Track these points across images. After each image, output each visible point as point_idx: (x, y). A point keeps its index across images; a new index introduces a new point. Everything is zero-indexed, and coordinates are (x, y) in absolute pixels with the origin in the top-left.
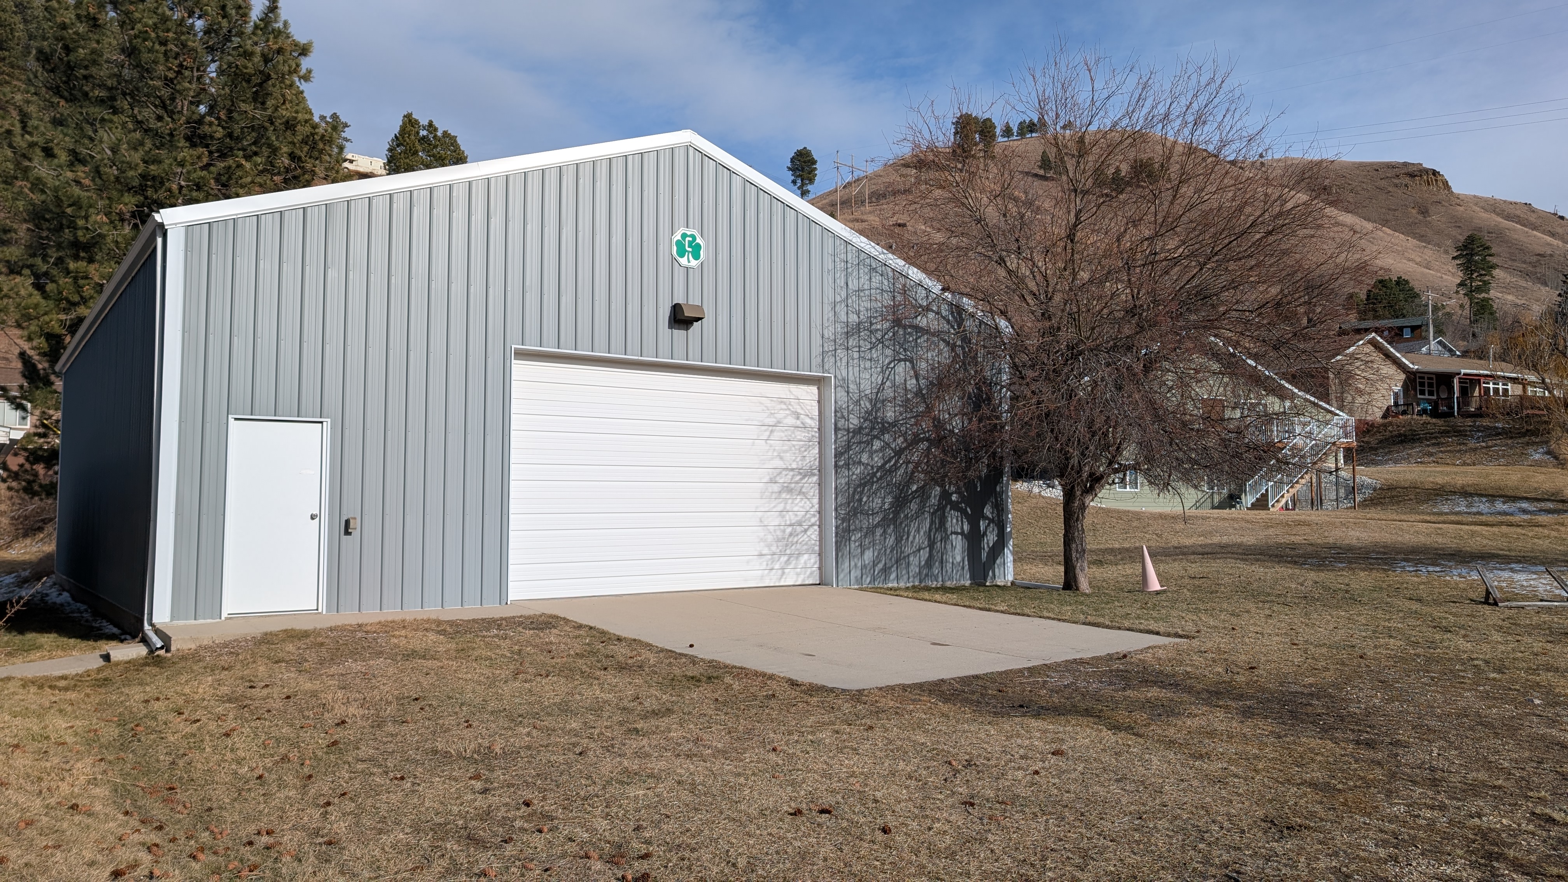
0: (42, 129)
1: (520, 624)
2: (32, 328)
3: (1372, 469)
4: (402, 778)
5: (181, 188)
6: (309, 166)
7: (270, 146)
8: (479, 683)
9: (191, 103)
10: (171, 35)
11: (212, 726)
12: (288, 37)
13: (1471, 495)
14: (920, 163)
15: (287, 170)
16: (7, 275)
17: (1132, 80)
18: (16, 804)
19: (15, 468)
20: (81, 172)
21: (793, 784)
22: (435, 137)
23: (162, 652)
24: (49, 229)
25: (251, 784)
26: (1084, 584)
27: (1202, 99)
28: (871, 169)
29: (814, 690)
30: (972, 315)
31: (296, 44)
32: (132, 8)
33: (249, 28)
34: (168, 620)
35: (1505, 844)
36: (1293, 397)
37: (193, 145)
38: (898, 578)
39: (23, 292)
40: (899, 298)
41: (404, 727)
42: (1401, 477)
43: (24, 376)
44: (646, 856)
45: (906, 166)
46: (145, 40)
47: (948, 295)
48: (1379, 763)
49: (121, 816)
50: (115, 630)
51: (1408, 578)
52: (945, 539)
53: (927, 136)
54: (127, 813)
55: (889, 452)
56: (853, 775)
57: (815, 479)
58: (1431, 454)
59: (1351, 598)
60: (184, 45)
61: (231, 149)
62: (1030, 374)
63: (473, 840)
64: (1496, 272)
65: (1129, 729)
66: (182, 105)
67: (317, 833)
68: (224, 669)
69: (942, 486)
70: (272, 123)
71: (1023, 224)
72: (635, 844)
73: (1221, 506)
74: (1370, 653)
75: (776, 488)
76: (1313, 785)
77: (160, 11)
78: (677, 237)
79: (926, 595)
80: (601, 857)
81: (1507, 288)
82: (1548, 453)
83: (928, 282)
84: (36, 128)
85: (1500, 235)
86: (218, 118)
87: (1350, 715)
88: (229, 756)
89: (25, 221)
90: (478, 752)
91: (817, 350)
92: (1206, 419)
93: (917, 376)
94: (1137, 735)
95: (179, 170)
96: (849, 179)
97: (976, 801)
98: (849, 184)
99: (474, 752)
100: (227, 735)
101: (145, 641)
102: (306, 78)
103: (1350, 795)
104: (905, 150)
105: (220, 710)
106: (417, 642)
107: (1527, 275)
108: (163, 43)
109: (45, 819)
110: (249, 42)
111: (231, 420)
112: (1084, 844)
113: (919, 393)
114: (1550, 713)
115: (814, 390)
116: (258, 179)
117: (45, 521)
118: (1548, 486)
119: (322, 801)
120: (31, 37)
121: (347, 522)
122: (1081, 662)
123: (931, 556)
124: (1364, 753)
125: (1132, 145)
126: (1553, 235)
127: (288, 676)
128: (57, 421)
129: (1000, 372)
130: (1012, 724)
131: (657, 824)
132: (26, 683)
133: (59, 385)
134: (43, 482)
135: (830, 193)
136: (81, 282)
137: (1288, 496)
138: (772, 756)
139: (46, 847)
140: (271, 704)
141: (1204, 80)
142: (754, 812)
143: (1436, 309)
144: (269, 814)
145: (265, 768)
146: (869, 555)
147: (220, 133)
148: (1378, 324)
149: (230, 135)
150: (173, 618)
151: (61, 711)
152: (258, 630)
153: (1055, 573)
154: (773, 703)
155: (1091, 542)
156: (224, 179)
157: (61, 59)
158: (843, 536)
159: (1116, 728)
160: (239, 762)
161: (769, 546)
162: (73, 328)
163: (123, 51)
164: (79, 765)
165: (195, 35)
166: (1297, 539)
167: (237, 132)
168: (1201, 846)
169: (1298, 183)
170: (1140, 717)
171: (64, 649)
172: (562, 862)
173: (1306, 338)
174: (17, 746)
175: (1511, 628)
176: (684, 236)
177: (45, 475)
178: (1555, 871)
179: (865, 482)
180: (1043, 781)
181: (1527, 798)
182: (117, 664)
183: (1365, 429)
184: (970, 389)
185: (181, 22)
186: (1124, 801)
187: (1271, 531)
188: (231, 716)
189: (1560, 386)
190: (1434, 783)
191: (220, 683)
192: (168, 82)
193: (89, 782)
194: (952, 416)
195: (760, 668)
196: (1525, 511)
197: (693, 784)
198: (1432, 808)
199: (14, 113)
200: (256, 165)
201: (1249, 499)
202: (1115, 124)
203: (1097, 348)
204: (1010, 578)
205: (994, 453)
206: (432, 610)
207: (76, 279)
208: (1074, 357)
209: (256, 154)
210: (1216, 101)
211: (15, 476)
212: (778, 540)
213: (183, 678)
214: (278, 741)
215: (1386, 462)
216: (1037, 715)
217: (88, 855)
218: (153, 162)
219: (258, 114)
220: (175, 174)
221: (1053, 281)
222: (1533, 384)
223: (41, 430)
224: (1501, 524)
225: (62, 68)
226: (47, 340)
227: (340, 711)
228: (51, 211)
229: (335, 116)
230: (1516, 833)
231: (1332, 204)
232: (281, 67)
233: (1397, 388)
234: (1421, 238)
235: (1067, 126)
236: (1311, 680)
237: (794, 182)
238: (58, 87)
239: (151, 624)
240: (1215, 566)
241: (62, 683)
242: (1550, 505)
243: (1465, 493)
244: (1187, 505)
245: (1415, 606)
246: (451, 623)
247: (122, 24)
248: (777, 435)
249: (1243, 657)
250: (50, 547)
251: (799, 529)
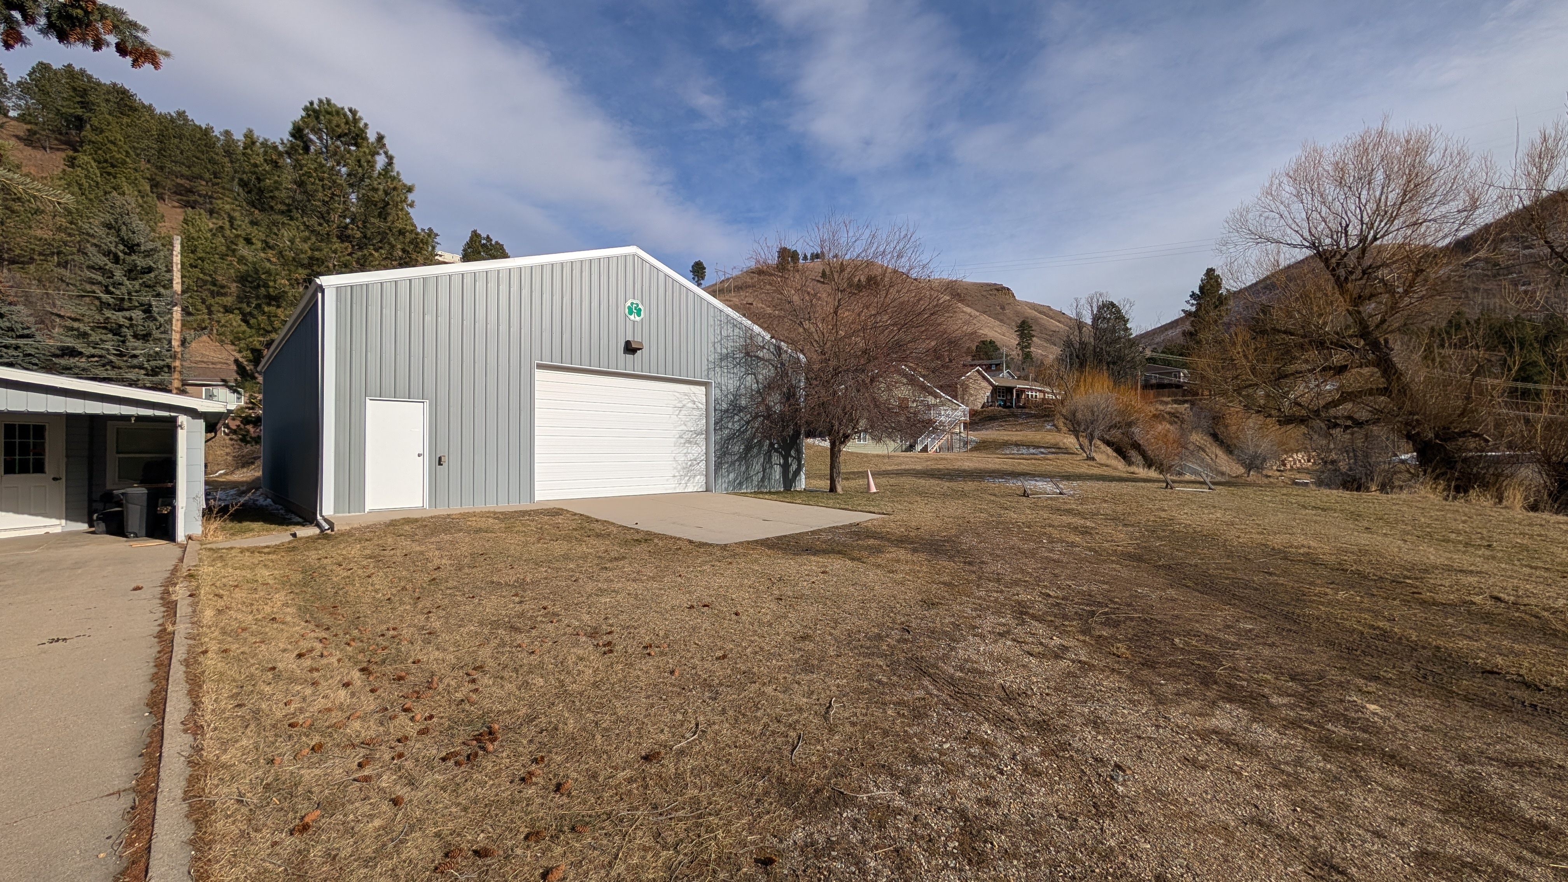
0: (244, 227)
1: (541, 513)
2: (242, 345)
3: (976, 433)
4: (473, 597)
5: (334, 266)
6: (414, 256)
7: (390, 244)
8: (518, 545)
9: (340, 216)
10: (326, 175)
11: (360, 572)
12: (400, 181)
13: (1019, 445)
14: (760, 272)
15: (401, 258)
16: (224, 313)
17: (867, 232)
18: (236, 619)
19: (234, 428)
20: (270, 253)
21: (689, 592)
22: (491, 244)
23: (329, 532)
24: (251, 287)
25: (383, 603)
26: (839, 489)
27: (901, 245)
28: (736, 273)
29: (702, 545)
30: (786, 352)
31: (405, 186)
32: (300, 157)
33: (376, 174)
34: (332, 513)
35: (1028, 607)
36: (941, 397)
37: (342, 241)
38: (747, 488)
39: (234, 324)
40: (748, 341)
41: (474, 570)
42: (988, 437)
43: (238, 373)
44: (610, 633)
45: (753, 273)
46: (309, 177)
47: (774, 341)
48: (974, 572)
49: (303, 623)
50: (300, 520)
51: (990, 484)
52: (771, 467)
53: (763, 256)
54: (307, 622)
55: (743, 422)
56: (721, 587)
57: (704, 436)
58: (1002, 426)
59: (964, 495)
60: (334, 182)
61: (366, 244)
62: (815, 382)
63: (514, 629)
64: (1034, 339)
65: (859, 560)
66: (335, 217)
67: (423, 628)
68: (367, 540)
69: (770, 440)
70: (391, 231)
71: (812, 305)
72: (604, 627)
73: (906, 451)
74: (972, 520)
75: (683, 441)
76: (944, 583)
77: (318, 160)
78: (628, 304)
79: (761, 496)
80: (585, 634)
81: (1038, 347)
82: (1054, 425)
83: (763, 333)
84: (240, 226)
85: (1036, 320)
86: (357, 226)
87: (962, 550)
88: (370, 588)
89: (236, 282)
90: (518, 582)
91: (705, 367)
92: (900, 407)
93: (757, 382)
94: (863, 562)
95: (333, 255)
96: (723, 278)
97: (783, 598)
98: (723, 281)
99: (515, 581)
100: (369, 577)
101: (318, 525)
102: (411, 205)
103: (961, 587)
104: (752, 264)
105: (365, 563)
106: (482, 524)
107: (1047, 340)
108: (322, 180)
109: (254, 627)
110: (376, 183)
111: (368, 401)
112: (836, 616)
113: (758, 392)
114: (1050, 546)
115: (703, 388)
116: (383, 263)
117: (256, 458)
118: (1053, 441)
119: (426, 611)
120: (236, 172)
121: (440, 458)
122: (837, 527)
123: (764, 476)
124: (967, 567)
125: (867, 266)
126: (1059, 322)
127: (406, 543)
128: (260, 400)
129: (800, 381)
130: (804, 559)
131: (616, 616)
132: (242, 551)
133: (260, 379)
134: (253, 435)
135: (713, 285)
136: (273, 319)
137: (937, 446)
138: (679, 579)
139: (255, 643)
140: (395, 559)
141: (902, 235)
142: (668, 607)
143: (1007, 356)
144: (394, 619)
145: (392, 594)
146: (732, 476)
147: (358, 235)
148: (980, 362)
149: (365, 237)
150: (335, 512)
151: (265, 566)
152: (387, 518)
153: (825, 484)
154: (680, 552)
155: (843, 469)
156: (362, 261)
157: (255, 185)
158: (718, 466)
159: (852, 559)
160: (376, 591)
161: (679, 472)
162: (269, 345)
163: (295, 182)
164: (277, 596)
165: (342, 176)
166: (941, 467)
167: (369, 234)
168: (892, 615)
169: (945, 290)
170: (865, 553)
171: (267, 531)
172: (564, 638)
173: (948, 367)
174: (236, 586)
175: (1034, 507)
176: (632, 304)
177: (254, 432)
178: (1050, 618)
179: (730, 438)
180: (816, 587)
181: (1039, 585)
182: (301, 539)
183: (973, 413)
184: (785, 390)
185: (332, 168)
186: (856, 595)
187: (929, 463)
188: (372, 566)
189: (1059, 394)
190: (998, 581)
191: (365, 548)
192: (325, 203)
193: (283, 605)
194: (775, 404)
195: (673, 535)
196: (1042, 453)
197: (637, 595)
198: (997, 592)
199: (225, 216)
200: (381, 254)
201: (919, 447)
202: (858, 256)
203: (848, 370)
204: (803, 487)
205: (796, 423)
206: (491, 506)
207: (269, 317)
208: (837, 374)
209: (381, 248)
210: (908, 246)
211: (234, 432)
212: (684, 468)
213: (342, 546)
214: (400, 579)
215: (980, 430)
216: (814, 554)
217: (282, 646)
218: (317, 250)
219: (382, 225)
220: (331, 258)
221: (826, 335)
222: (1048, 393)
223: (250, 405)
224: (1031, 459)
225: (256, 191)
226: (252, 353)
227: (437, 562)
228: (251, 276)
229: (430, 229)
230: (1033, 602)
231: (960, 301)
232: (395, 198)
233: (988, 394)
234: (1001, 321)
235: (836, 256)
236: (945, 534)
237: (694, 279)
238: (253, 202)
239: (321, 515)
240: (903, 479)
241: (267, 550)
242: (1053, 450)
243: (1017, 445)
244: (890, 450)
245: (993, 498)
246: (502, 513)
247: (295, 167)
248: (683, 412)
249: (914, 524)
250: (259, 474)
251: (695, 462)
